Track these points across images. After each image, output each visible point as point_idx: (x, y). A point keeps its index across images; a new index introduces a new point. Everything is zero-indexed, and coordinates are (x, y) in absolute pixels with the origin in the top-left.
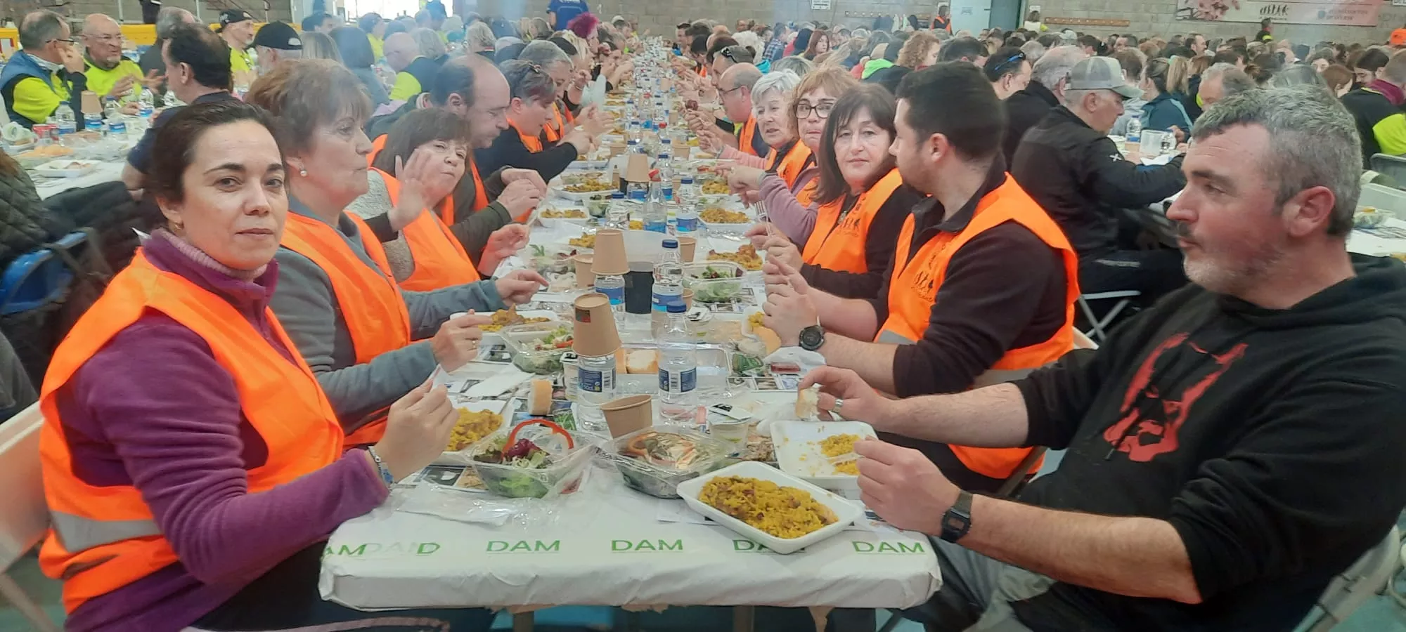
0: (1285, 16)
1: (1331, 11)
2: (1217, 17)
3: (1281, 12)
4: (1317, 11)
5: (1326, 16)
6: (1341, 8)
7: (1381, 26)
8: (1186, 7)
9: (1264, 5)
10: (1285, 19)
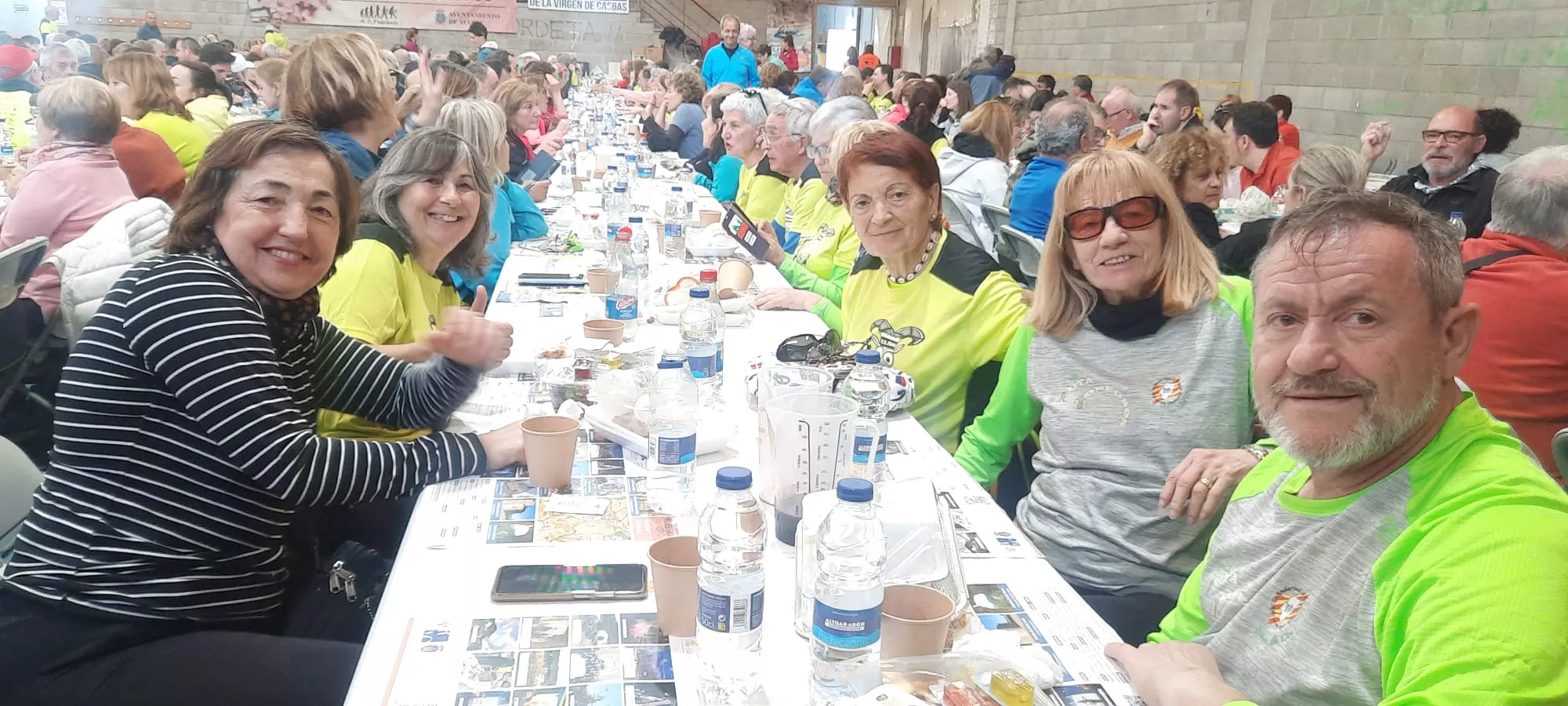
0: (393, 19)
1: (449, 14)
2: (304, 19)
3: (389, 15)
4: (435, 13)
5: (447, 20)
6: (466, 11)
7: (523, 34)
8: (260, 7)
9: (363, 6)
10: (396, 23)
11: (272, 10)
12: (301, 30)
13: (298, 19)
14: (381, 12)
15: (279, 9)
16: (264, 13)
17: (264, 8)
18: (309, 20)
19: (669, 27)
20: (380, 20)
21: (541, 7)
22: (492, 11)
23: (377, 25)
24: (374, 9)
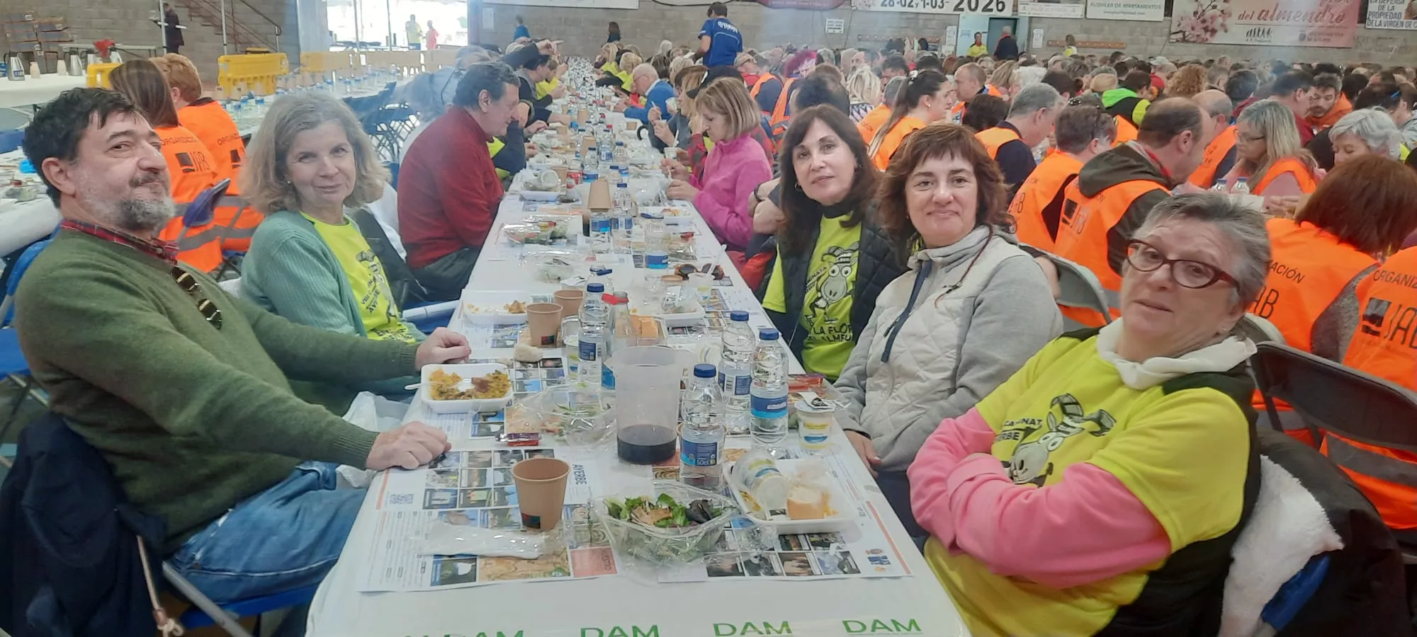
0: (1270, 39)
1: (1311, 34)
2: (1207, 39)
3: (1266, 35)
4: (1298, 33)
5: (1306, 39)
6: (1320, 30)
7: (1356, 48)
8: (1178, 30)
9: (1249, 28)
10: (1270, 41)
11: (1187, 33)
13: (1203, 39)
14: (1261, 33)
15: (1193, 32)
16: (1180, 36)
17: (1181, 31)
18: (1211, 40)
20: (1260, 39)
21: (1375, 27)
22: (1339, 30)
23: (1257, 43)
24: (1257, 31)
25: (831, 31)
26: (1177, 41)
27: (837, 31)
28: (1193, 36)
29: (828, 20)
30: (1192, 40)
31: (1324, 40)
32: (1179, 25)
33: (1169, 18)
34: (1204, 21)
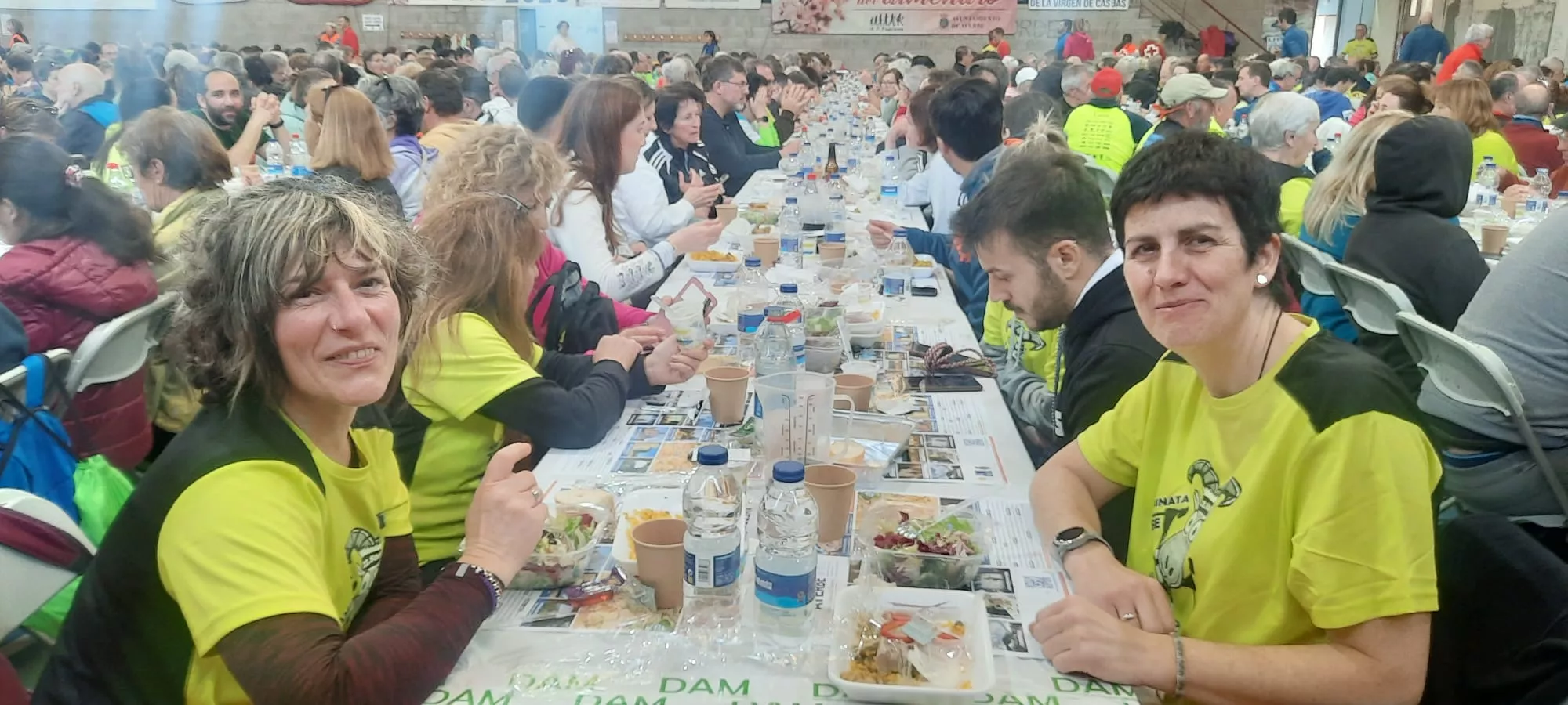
0: (900, 26)
1: (955, 19)
2: (819, 29)
3: (896, 22)
4: (939, 19)
5: (950, 25)
6: (968, 14)
7: (1021, 34)
8: (782, 19)
9: (874, 14)
10: (902, 30)
11: (792, 23)
12: (818, 39)
13: (814, 29)
14: (889, 19)
15: (799, 21)
17: (785, 20)
18: (825, 30)
19: (1168, 22)
20: (887, 27)
21: (1041, 8)
22: (994, 13)
23: (885, 32)
24: (883, 18)
25: (369, 28)
26: (782, 32)
27: (376, 28)
28: (800, 26)
29: (364, 16)
30: (799, 30)
31: (974, 26)
32: (782, 13)
33: (768, 5)
34: (813, 8)
